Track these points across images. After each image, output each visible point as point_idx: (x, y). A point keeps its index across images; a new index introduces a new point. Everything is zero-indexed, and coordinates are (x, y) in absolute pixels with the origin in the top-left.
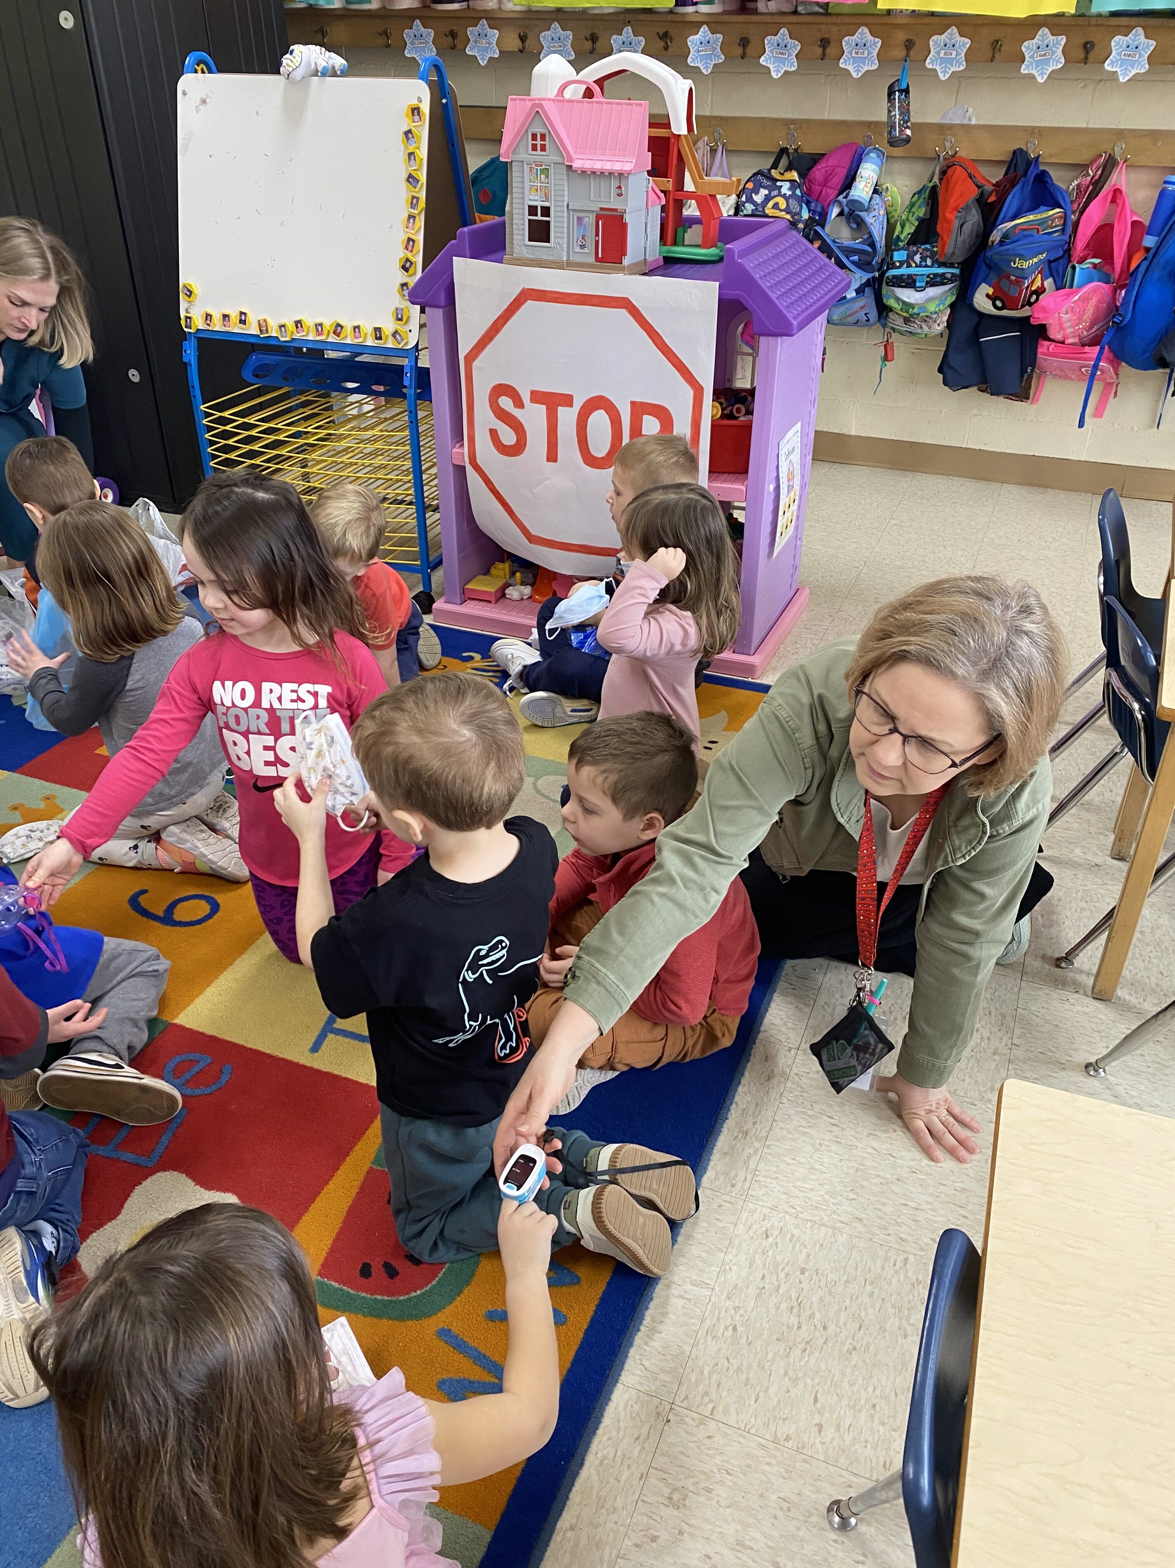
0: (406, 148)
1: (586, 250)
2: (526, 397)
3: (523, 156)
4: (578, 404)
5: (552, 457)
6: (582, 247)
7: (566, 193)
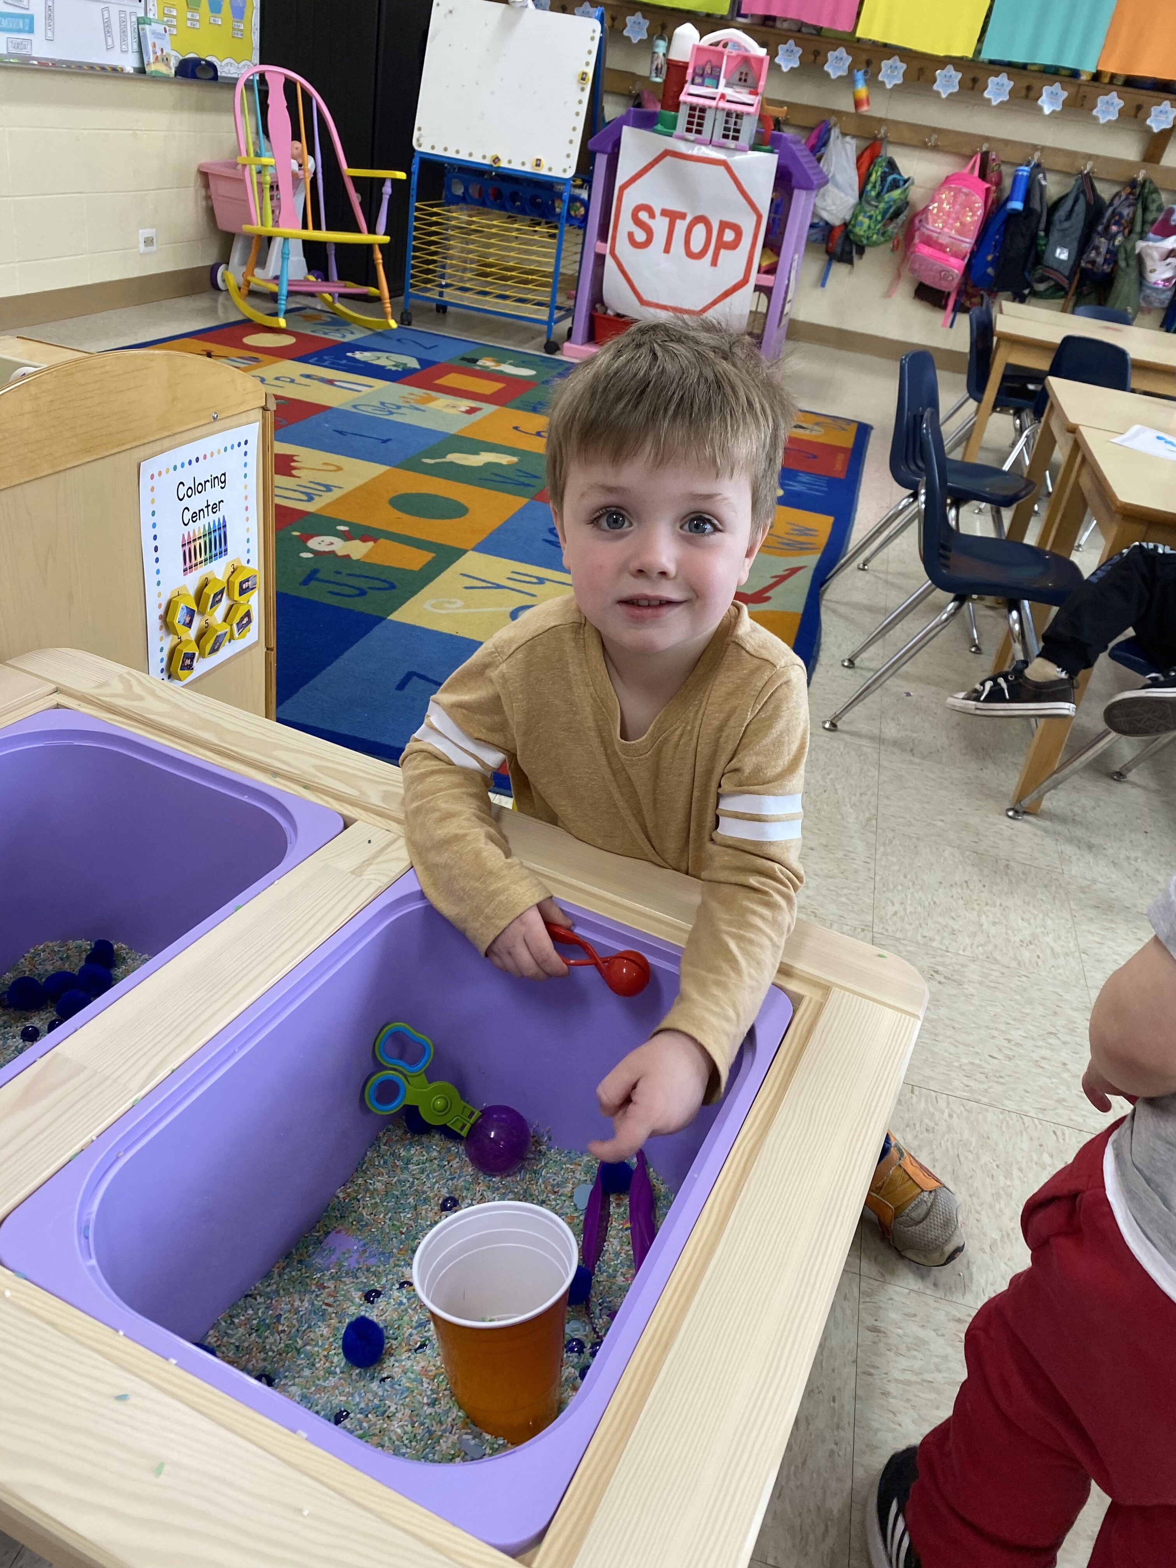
2: (658, 212)
4: (689, 218)
5: (667, 250)
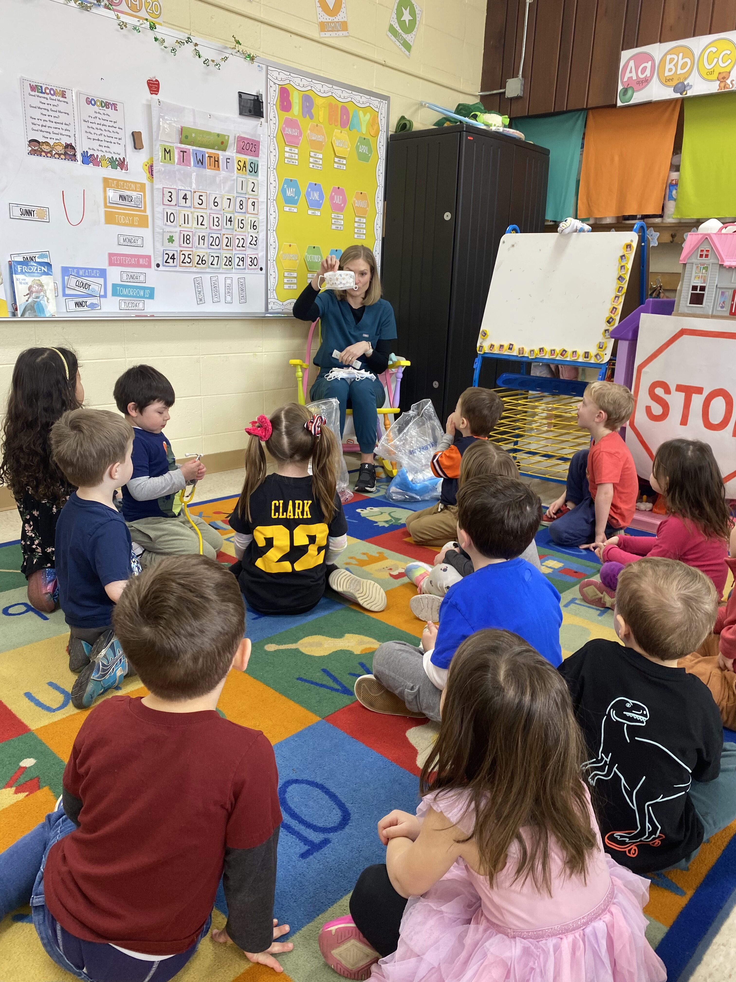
0: (620, 263)
1: (724, 309)
2: (673, 388)
3: (694, 260)
4: (706, 393)
5: (684, 423)
6: (722, 307)
7: (717, 279)
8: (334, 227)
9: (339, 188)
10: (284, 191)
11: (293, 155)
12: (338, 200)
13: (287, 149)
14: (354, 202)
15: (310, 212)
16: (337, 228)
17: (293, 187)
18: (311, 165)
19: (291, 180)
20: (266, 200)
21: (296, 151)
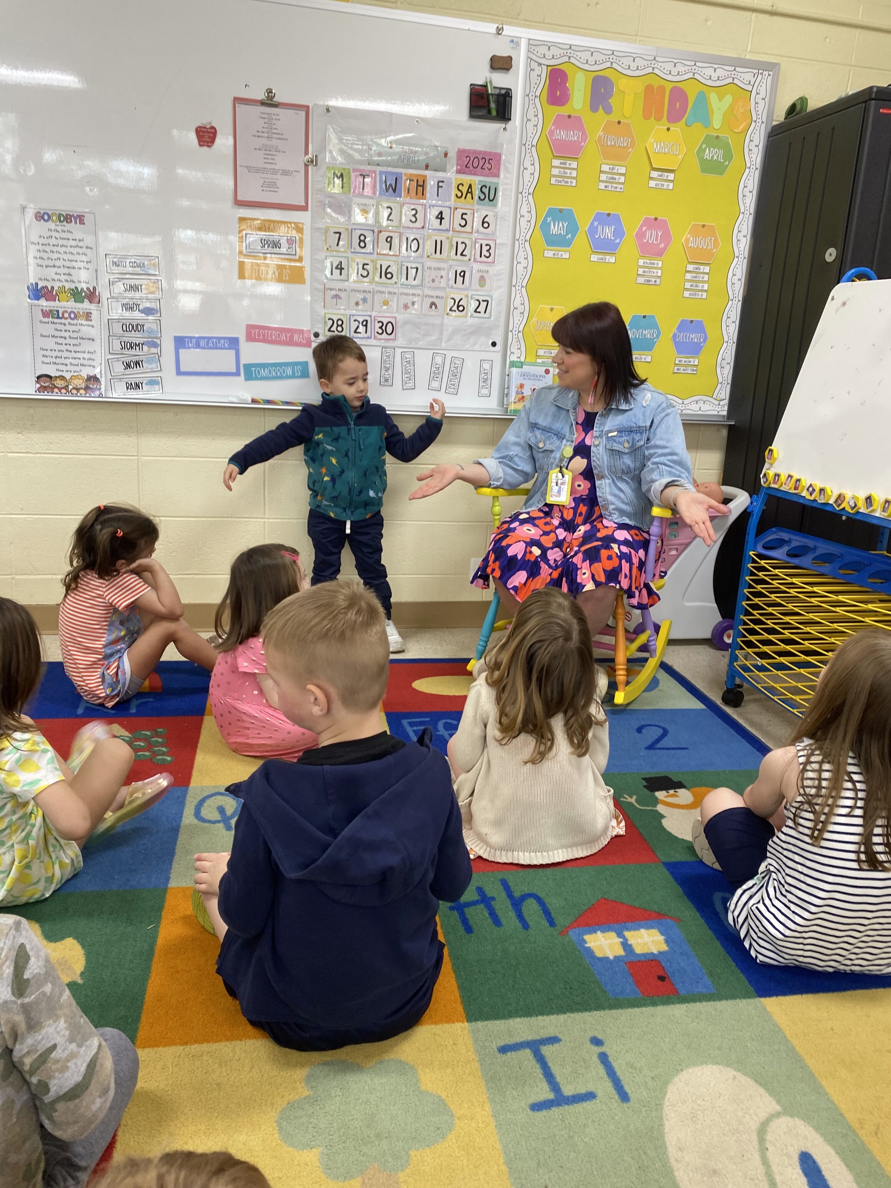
8: (641, 280)
9: (656, 219)
10: (545, 227)
11: (568, 171)
12: (652, 236)
13: (556, 162)
14: (687, 240)
15: (594, 258)
16: (649, 281)
17: (563, 220)
18: (602, 186)
19: (561, 211)
20: (509, 242)
21: (574, 165)
